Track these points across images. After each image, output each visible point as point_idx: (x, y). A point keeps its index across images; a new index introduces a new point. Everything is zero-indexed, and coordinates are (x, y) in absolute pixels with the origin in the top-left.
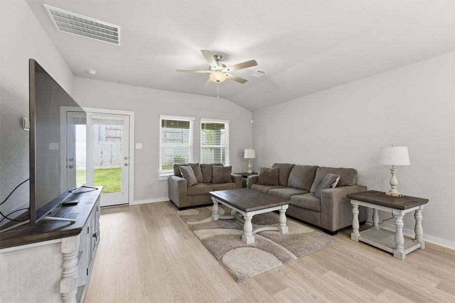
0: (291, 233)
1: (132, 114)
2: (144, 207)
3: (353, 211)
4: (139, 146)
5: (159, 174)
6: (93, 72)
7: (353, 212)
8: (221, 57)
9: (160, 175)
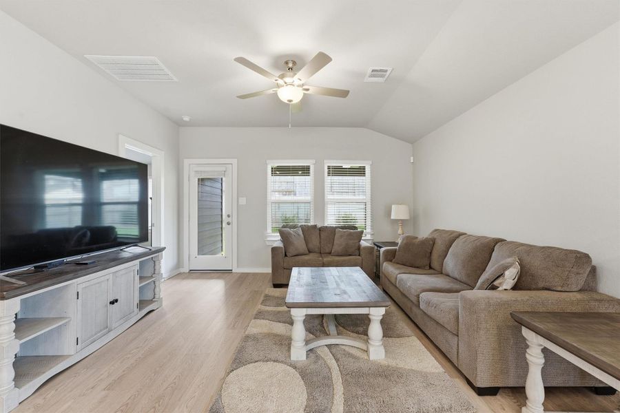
0: (385, 363)
1: (235, 161)
2: (243, 277)
3: (527, 356)
4: (243, 201)
5: (266, 237)
6: (186, 119)
7: (525, 359)
8: (294, 63)
9: (269, 239)
